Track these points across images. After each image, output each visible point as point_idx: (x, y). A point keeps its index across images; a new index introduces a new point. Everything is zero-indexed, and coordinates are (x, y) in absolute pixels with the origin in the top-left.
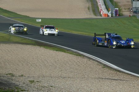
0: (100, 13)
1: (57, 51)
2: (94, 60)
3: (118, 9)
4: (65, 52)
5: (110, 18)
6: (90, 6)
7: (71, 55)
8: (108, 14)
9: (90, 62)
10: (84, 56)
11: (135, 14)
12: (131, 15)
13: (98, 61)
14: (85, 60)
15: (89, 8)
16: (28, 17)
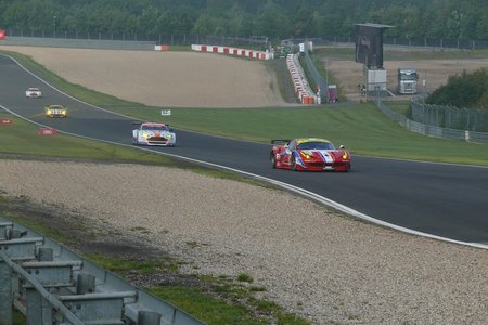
0: (296, 95)
1: (222, 178)
2: (305, 197)
3: (334, 86)
4: (239, 181)
5: (318, 108)
6: (275, 80)
7: (254, 187)
8: (315, 98)
9: (297, 202)
10: (282, 189)
11: (373, 99)
12: (364, 99)
13: (313, 201)
14: (287, 198)
15: (272, 87)
16: (143, 105)
